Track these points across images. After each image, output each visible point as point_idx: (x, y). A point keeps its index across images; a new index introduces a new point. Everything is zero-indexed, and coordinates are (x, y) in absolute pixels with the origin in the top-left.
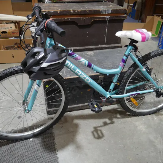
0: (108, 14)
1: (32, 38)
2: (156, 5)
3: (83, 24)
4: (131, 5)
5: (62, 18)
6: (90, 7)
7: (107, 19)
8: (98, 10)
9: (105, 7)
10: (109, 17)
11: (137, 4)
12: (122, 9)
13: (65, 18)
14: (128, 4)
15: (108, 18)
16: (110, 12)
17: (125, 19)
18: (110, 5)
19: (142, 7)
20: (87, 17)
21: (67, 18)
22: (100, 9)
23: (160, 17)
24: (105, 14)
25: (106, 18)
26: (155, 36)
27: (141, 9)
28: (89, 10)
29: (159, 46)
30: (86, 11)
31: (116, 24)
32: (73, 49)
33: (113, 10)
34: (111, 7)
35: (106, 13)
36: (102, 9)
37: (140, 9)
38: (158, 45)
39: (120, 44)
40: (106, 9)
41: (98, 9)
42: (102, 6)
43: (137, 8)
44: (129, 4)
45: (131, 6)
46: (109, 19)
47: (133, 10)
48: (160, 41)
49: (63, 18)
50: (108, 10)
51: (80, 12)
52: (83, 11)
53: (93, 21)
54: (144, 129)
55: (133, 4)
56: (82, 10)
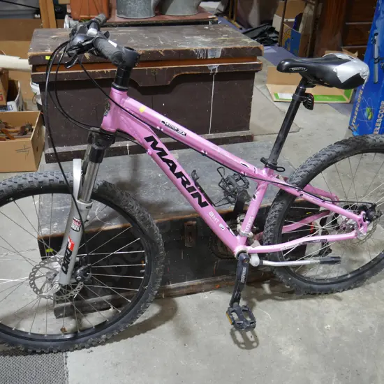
0: (214, 60)
1: (39, 109)
2: (347, 24)
3: (151, 83)
4: (289, 20)
5: (97, 71)
6: (169, 42)
7: (211, 72)
8: (187, 51)
9: (209, 40)
10: (216, 66)
11: (303, 19)
12: (249, 46)
13: (105, 70)
14: (283, 20)
15: (214, 70)
16: (219, 55)
17: (257, 71)
18: (223, 33)
19: (315, 26)
20: (161, 68)
21: (109, 70)
22: (193, 48)
23: (356, 54)
24: (207, 60)
25: (209, 68)
26: (344, 100)
27: (314, 31)
28: (165, 49)
29: (352, 128)
30: (157, 52)
31: (236, 83)
32: (128, 145)
33: (226, 49)
34: (224, 41)
35: (209, 57)
36: (200, 47)
37: (310, 32)
38: (350, 124)
39: (248, 129)
40: (210, 48)
41: (187, 47)
42: (201, 38)
43: (304, 29)
44: (285, 20)
45: (289, 23)
46: (217, 71)
47: (295, 35)
48: (353, 115)
49: (100, 70)
50: (213, 50)
51: (143, 54)
52: (150, 52)
53: (175, 76)
54: (297, 358)
55: (293, 20)
56: (149, 50)
